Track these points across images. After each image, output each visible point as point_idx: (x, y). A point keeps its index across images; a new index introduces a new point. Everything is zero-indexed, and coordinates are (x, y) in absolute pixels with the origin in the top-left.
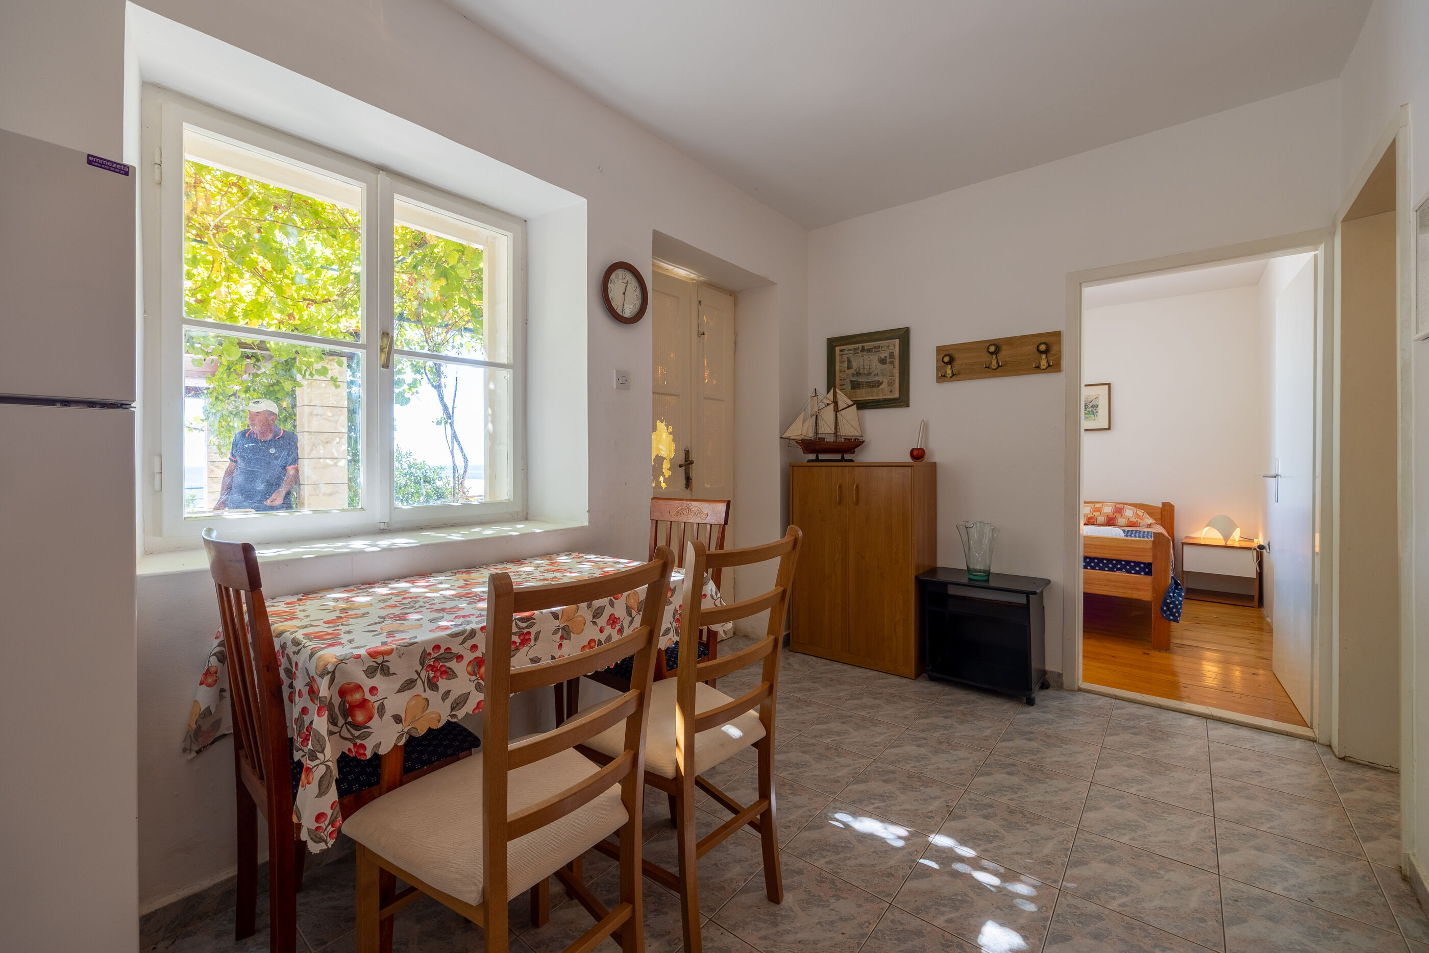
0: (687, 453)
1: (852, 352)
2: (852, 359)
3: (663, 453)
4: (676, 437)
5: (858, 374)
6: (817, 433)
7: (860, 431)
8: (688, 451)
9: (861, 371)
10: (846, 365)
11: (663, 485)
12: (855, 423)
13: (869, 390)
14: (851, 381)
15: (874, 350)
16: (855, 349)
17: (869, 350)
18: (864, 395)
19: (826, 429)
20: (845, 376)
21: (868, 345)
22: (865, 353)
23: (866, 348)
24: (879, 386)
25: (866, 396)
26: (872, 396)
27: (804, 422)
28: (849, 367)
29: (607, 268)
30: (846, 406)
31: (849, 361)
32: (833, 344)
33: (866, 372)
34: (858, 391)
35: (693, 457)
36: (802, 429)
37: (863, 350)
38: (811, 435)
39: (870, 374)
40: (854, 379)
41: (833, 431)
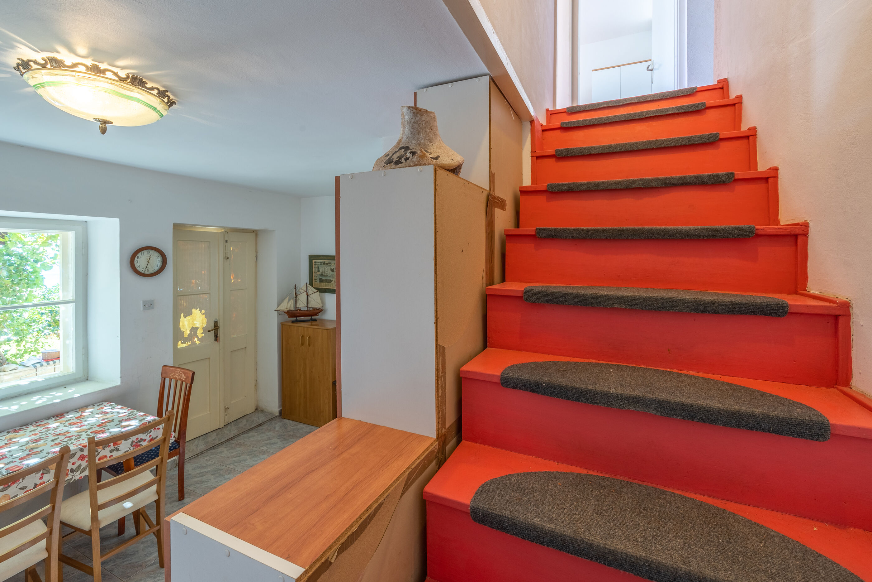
0: (216, 323)
1: (319, 263)
2: (319, 267)
3: (197, 325)
4: (207, 316)
5: (322, 275)
6: (296, 307)
7: (321, 304)
8: (217, 321)
9: (323, 274)
10: (317, 269)
11: (197, 342)
12: (319, 301)
13: (327, 283)
14: (319, 278)
15: (329, 264)
16: (321, 263)
17: (327, 264)
18: (324, 286)
19: (302, 304)
20: (317, 275)
21: (327, 262)
22: (325, 265)
23: (325, 263)
24: (331, 282)
25: (326, 287)
26: (328, 287)
27: (288, 302)
28: (319, 271)
29: (134, 252)
30: (313, 292)
31: (318, 268)
32: (312, 258)
33: (325, 275)
34: (322, 284)
35: (220, 324)
36: (288, 305)
37: (324, 263)
38: (292, 308)
39: (327, 276)
40: (320, 277)
41: (306, 305)
